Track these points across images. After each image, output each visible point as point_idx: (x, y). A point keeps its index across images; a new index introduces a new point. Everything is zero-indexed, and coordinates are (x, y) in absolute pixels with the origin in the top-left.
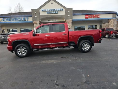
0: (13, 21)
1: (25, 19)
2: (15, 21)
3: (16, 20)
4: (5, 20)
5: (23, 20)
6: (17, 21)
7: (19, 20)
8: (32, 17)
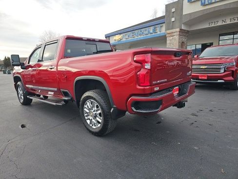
0: (136, 37)
1: (155, 31)
2: (139, 37)
3: (140, 35)
4: (127, 37)
5: (151, 33)
6: (142, 36)
7: (146, 32)
8: (164, 23)
